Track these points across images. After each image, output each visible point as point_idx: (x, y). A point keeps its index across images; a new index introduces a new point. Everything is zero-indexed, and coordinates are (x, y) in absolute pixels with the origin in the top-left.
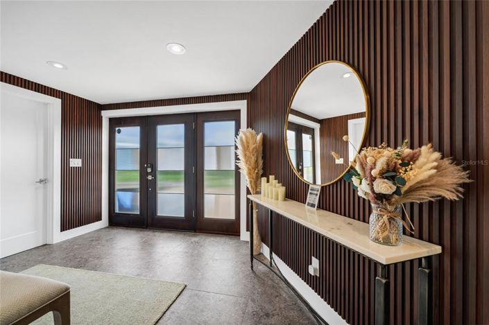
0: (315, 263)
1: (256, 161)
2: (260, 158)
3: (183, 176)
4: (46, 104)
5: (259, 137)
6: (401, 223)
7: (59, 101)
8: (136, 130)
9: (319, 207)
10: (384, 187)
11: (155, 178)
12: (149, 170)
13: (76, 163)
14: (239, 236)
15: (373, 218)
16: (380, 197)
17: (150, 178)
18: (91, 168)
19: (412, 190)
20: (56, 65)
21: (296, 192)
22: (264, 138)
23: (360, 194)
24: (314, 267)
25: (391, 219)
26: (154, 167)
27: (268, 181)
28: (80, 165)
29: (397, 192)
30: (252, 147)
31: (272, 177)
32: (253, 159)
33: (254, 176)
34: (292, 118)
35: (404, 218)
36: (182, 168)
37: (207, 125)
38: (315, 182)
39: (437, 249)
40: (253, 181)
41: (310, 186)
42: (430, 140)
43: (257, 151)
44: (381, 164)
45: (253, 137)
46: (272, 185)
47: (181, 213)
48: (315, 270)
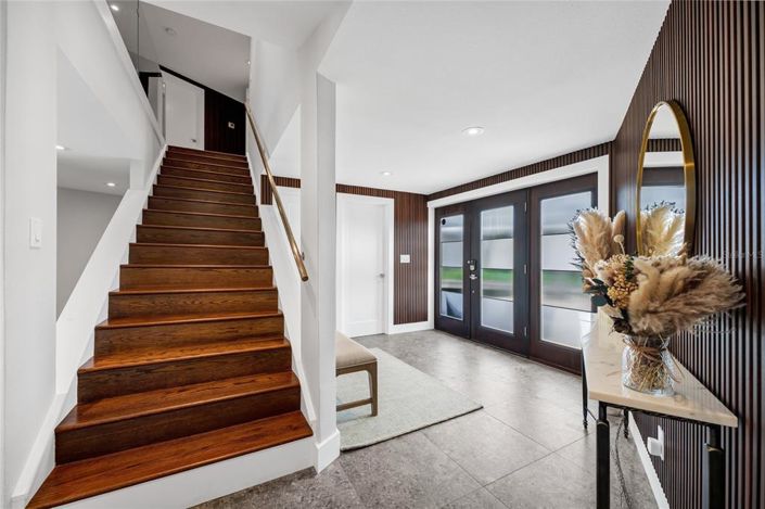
0: (661, 436)
4: (383, 206)
5: (618, 218)
7: (392, 200)
8: (460, 218)
11: (479, 278)
12: (472, 268)
13: (405, 259)
17: (473, 277)
18: (418, 265)
26: (477, 264)
28: (408, 261)
36: (511, 266)
37: (544, 203)
47: (508, 328)
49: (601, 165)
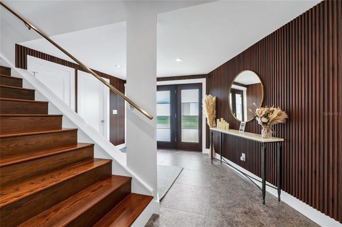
0: (243, 155)
1: (213, 111)
2: (215, 110)
3: (169, 121)
5: (214, 98)
6: (271, 132)
7: (109, 80)
9: (245, 131)
10: (265, 120)
13: (115, 112)
14: (202, 151)
15: (262, 131)
16: (264, 123)
18: (121, 115)
19: (273, 121)
20: (118, 66)
21: (234, 125)
22: (217, 99)
23: (259, 123)
24: (243, 157)
25: (268, 131)
27: (220, 121)
29: (268, 122)
30: (211, 104)
31: (222, 119)
32: (212, 110)
33: (212, 118)
34: (234, 86)
35: (272, 130)
36: (169, 114)
37: (182, 91)
38: (243, 120)
39: (283, 140)
40: (211, 121)
41: (241, 123)
42: (279, 106)
43: (213, 106)
44: (264, 113)
45: (212, 99)
46: (222, 122)
47: (168, 139)
48: (243, 158)
49: (203, 81)
